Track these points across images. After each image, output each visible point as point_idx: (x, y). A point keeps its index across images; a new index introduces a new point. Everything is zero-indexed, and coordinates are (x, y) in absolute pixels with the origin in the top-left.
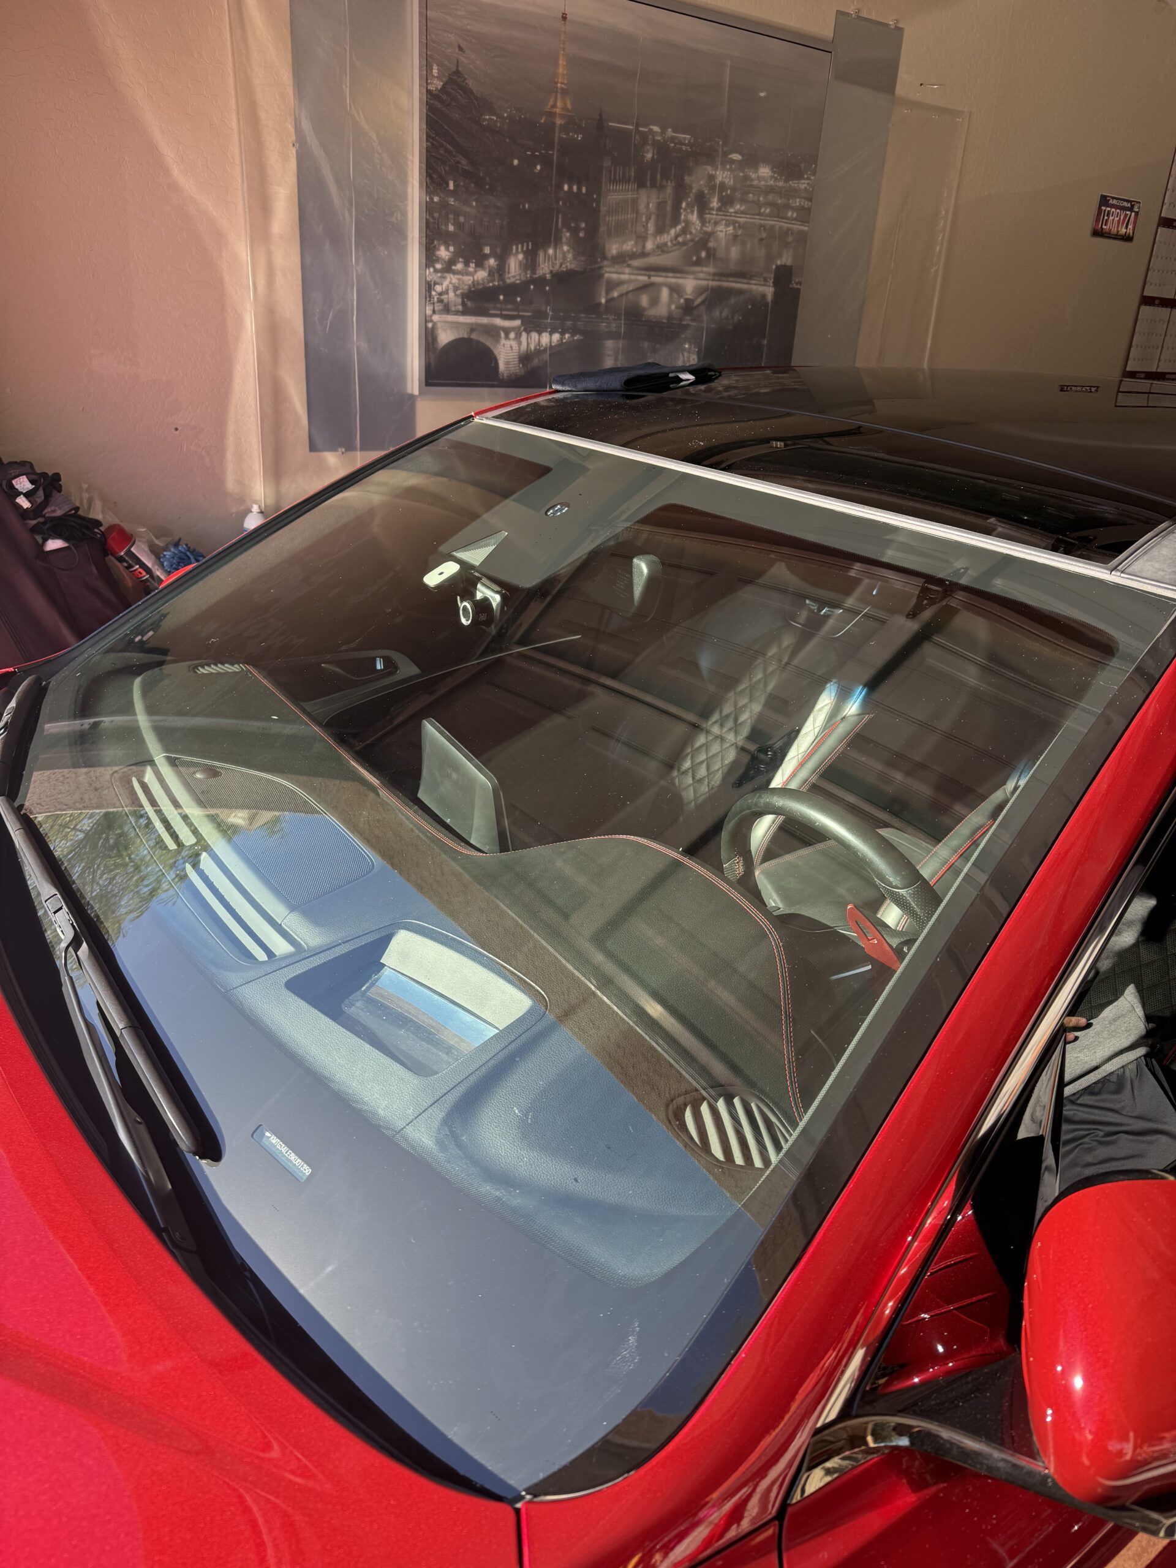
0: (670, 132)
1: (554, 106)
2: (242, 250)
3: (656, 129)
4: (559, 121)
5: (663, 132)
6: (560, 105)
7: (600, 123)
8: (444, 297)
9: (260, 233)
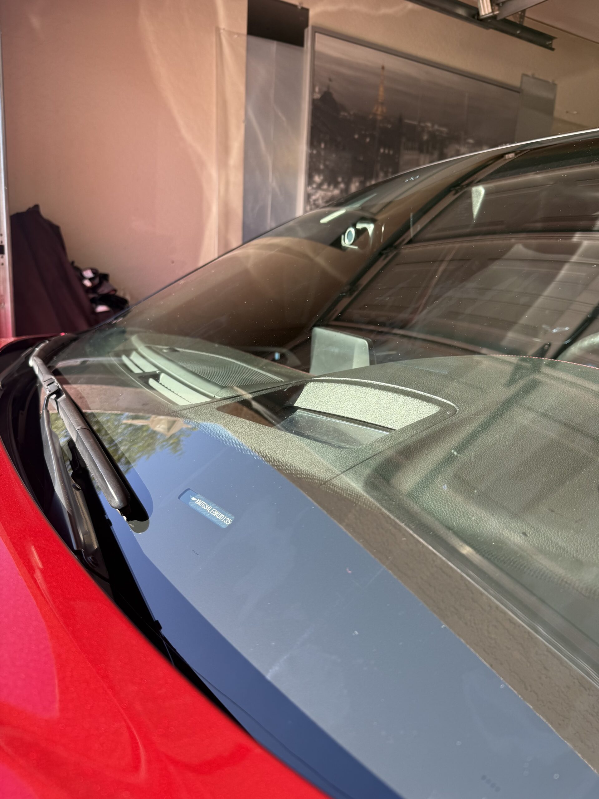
0: (436, 127)
1: (377, 110)
2: (213, 171)
3: (429, 124)
4: (379, 118)
5: (433, 126)
6: (379, 110)
7: (400, 120)
8: (317, 202)
9: (223, 163)
